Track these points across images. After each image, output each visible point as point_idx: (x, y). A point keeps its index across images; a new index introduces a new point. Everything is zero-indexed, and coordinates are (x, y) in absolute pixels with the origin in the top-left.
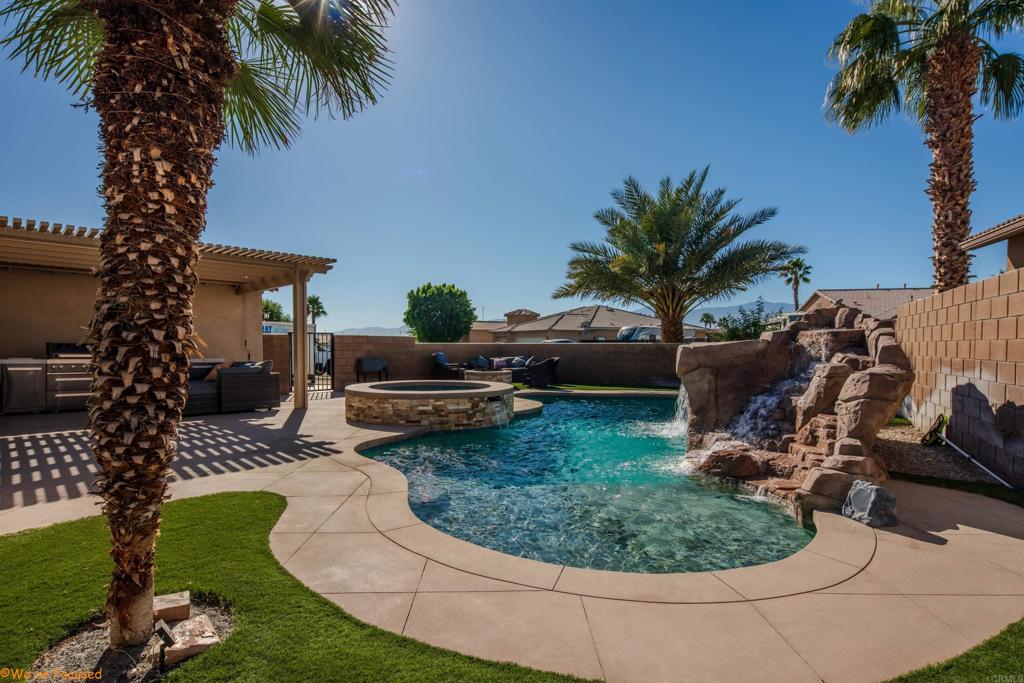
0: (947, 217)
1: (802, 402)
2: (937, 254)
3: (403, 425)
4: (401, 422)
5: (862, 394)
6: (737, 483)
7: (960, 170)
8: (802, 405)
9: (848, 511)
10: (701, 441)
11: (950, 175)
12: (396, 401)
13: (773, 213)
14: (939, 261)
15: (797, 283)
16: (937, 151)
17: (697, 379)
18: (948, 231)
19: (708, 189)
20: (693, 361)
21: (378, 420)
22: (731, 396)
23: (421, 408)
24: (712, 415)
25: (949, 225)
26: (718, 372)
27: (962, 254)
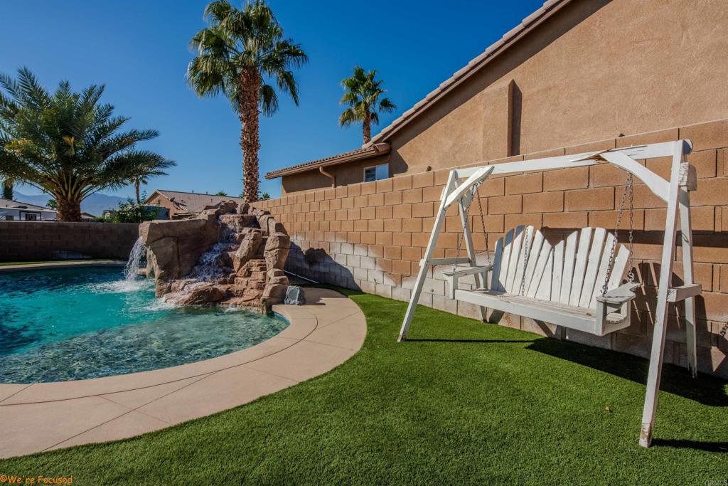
0: (249, 160)
1: (238, 254)
2: (245, 178)
5: (277, 246)
6: (215, 305)
7: (254, 137)
8: (239, 256)
9: (288, 301)
10: (170, 287)
11: (251, 138)
13: (156, 134)
14: (247, 183)
15: (138, 183)
16: (245, 124)
17: (163, 245)
18: (250, 167)
19: (102, 102)
20: (159, 233)
22: (188, 256)
24: (177, 268)
25: (250, 164)
26: (178, 239)
27: (256, 180)
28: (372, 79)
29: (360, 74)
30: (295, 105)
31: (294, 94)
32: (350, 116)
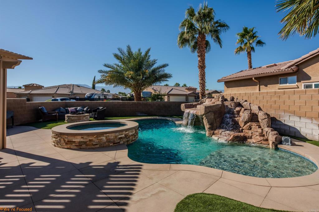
0: (202, 73)
3: (112, 146)
4: (111, 145)
6: (243, 142)
8: (242, 120)
9: (284, 144)
10: (214, 133)
11: (203, 64)
12: (107, 135)
14: (201, 83)
16: (200, 58)
17: (210, 115)
20: (208, 110)
21: (97, 146)
22: (218, 119)
23: (120, 136)
24: (215, 125)
25: (202, 75)
26: (215, 113)
27: (204, 82)
28: (252, 32)
29: (246, 30)
30: (220, 48)
31: (220, 43)
32: (241, 49)
